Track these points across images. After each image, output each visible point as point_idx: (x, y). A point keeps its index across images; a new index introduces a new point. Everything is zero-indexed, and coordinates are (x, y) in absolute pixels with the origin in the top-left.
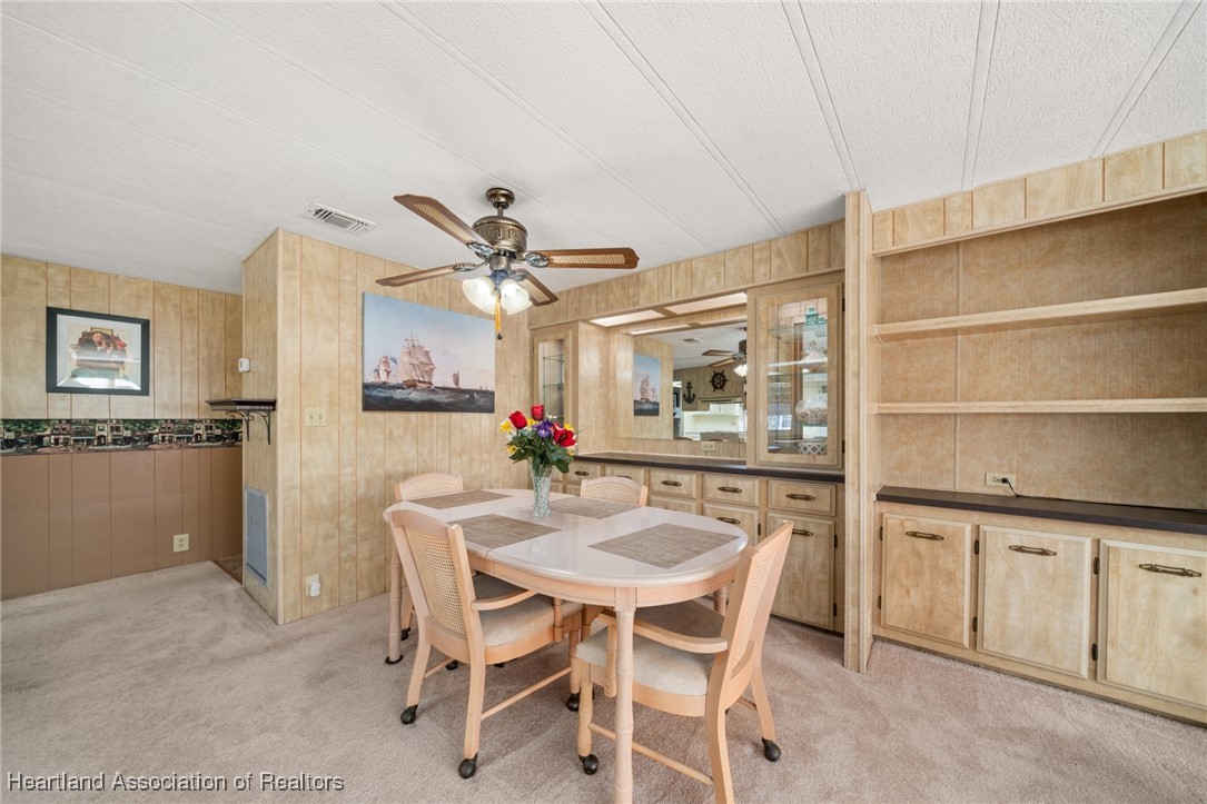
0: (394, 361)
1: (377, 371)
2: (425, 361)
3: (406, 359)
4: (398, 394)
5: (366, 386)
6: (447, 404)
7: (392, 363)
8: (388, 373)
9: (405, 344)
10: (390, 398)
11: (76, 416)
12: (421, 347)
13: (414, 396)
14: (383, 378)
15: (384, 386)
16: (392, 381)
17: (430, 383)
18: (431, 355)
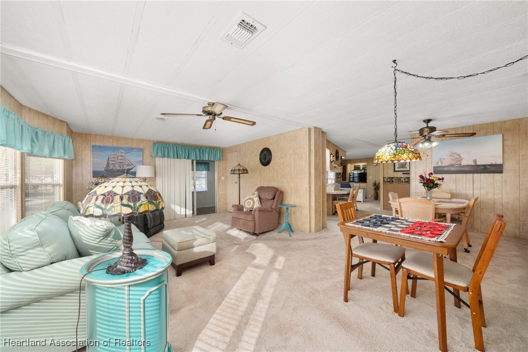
0: (444, 159)
1: (438, 163)
2: (458, 157)
3: (449, 158)
4: (446, 169)
5: (434, 167)
6: (469, 171)
7: (443, 160)
8: (442, 163)
9: (449, 153)
10: (443, 170)
11: (398, 176)
12: (455, 153)
13: (452, 169)
14: (440, 164)
15: (440, 167)
16: (443, 165)
17: (461, 164)
18: (461, 155)
